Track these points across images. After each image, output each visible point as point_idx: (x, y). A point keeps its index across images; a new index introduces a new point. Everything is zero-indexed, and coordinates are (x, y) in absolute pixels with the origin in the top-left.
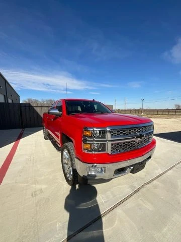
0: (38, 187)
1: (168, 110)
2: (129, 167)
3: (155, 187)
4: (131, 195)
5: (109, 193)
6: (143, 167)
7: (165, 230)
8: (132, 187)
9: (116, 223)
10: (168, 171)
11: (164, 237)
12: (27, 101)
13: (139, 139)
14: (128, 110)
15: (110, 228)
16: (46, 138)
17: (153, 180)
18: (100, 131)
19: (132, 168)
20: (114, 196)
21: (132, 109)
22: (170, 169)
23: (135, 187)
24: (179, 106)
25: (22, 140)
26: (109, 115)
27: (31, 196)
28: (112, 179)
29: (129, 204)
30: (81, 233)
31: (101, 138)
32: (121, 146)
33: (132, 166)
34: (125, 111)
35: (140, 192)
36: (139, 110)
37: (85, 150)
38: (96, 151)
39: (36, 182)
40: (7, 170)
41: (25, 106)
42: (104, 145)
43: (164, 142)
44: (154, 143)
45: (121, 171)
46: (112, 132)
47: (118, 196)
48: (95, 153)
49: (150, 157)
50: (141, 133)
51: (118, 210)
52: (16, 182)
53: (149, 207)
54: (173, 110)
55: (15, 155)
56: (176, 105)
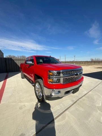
0: (22, 104)
1: (88, 62)
2: (72, 90)
3: (84, 100)
4: (72, 105)
5: (61, 104)
6: (78, 90)
7: (90, 119)
8: (72, 101)
9: (66, 118)
10: (89, 92)
11: (90, 122)
12: (8, 56)
13: (76, 76)
14: (67, 62)
15: (64, 121)
16: (23, 78)
17: (82, 97)
18: (57, 72)
19: (73, 91)
20: (64, 106)
21: (69, 61)
22: (90, 91)
23: (74, 101)
24: (93, 60)
25: (8, 80)
26: (59, 64)
27: (19, 109)
28: (63, 97)
29: (72, 109)
30: (50, 124)
31: (58, 76)
32: (67, 79)
33: (73, 90)
34: (65, 62)
35: (76, 103)
36: (73, 61)
37: (50, 82)
38: (55, 83)
39: (21, 102)
40: (2, 96)
41: (9, 60)
42: (59, 79)
43: (86, 78)
44: (83, 78)
45: (67, 93)
46: (63, 73)
47: (66, 106)
48: (54, 84)
49: (81, 85)
50: (77, 73)
51: (67, 112)
52: (9, 103)
53: (81, 109)
54: (90, 61)
55: (5, 88)
56: (91, 59)
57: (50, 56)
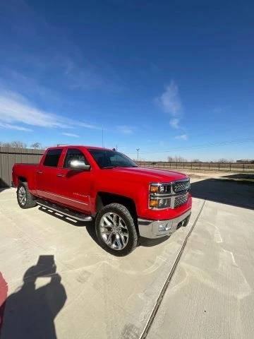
0: (78, 270)
4: (183, 249)
5: (164, 252)
9: (187, 273)
15: (185, 279)
23: (181, 241)
27: (78, 283)
31: (167, 193)
37: (153, 207)
38: (159, 208)
53: (200, 253)
57: (114, 149)
